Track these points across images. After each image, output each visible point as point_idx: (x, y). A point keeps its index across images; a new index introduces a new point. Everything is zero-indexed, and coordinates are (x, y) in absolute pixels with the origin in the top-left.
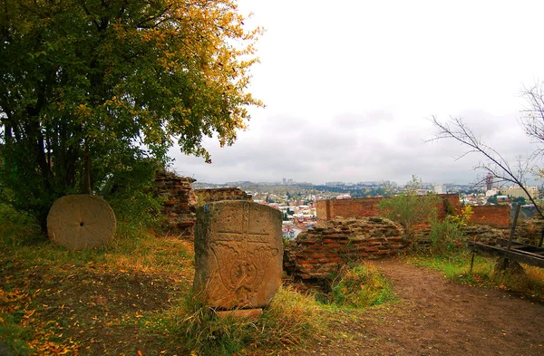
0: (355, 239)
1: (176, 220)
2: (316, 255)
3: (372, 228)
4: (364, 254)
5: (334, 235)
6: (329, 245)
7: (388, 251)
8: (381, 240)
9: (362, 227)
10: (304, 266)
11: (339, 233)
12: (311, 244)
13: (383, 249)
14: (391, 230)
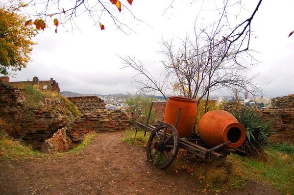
0: (103, 121)
1: (9, 110)
2: (81, 129)
3: (114, 115)
4: (107, 129)
5: (92, 119)
6: (88, 124)
7: (121, 127)
8: (118, 122)
9: (109, 115)
10: (75, 134)
11: (96, 117)
12: (79, 123)
13: (117, 126)
14: (124, 116)
